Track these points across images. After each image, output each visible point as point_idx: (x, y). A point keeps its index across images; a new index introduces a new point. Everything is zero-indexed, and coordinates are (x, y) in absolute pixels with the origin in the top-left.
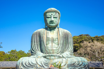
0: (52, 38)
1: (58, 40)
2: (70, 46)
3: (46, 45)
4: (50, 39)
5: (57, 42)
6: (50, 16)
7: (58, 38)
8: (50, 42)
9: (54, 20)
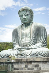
0: (26, 33)
1: (30, 35)
2: (42, 38)
3: (21, 39)
4: (24, 34)
5: (29, 36)
6: (22, 15)
7: (30, 33)
8: (24, 37)
9: (25, 18)
